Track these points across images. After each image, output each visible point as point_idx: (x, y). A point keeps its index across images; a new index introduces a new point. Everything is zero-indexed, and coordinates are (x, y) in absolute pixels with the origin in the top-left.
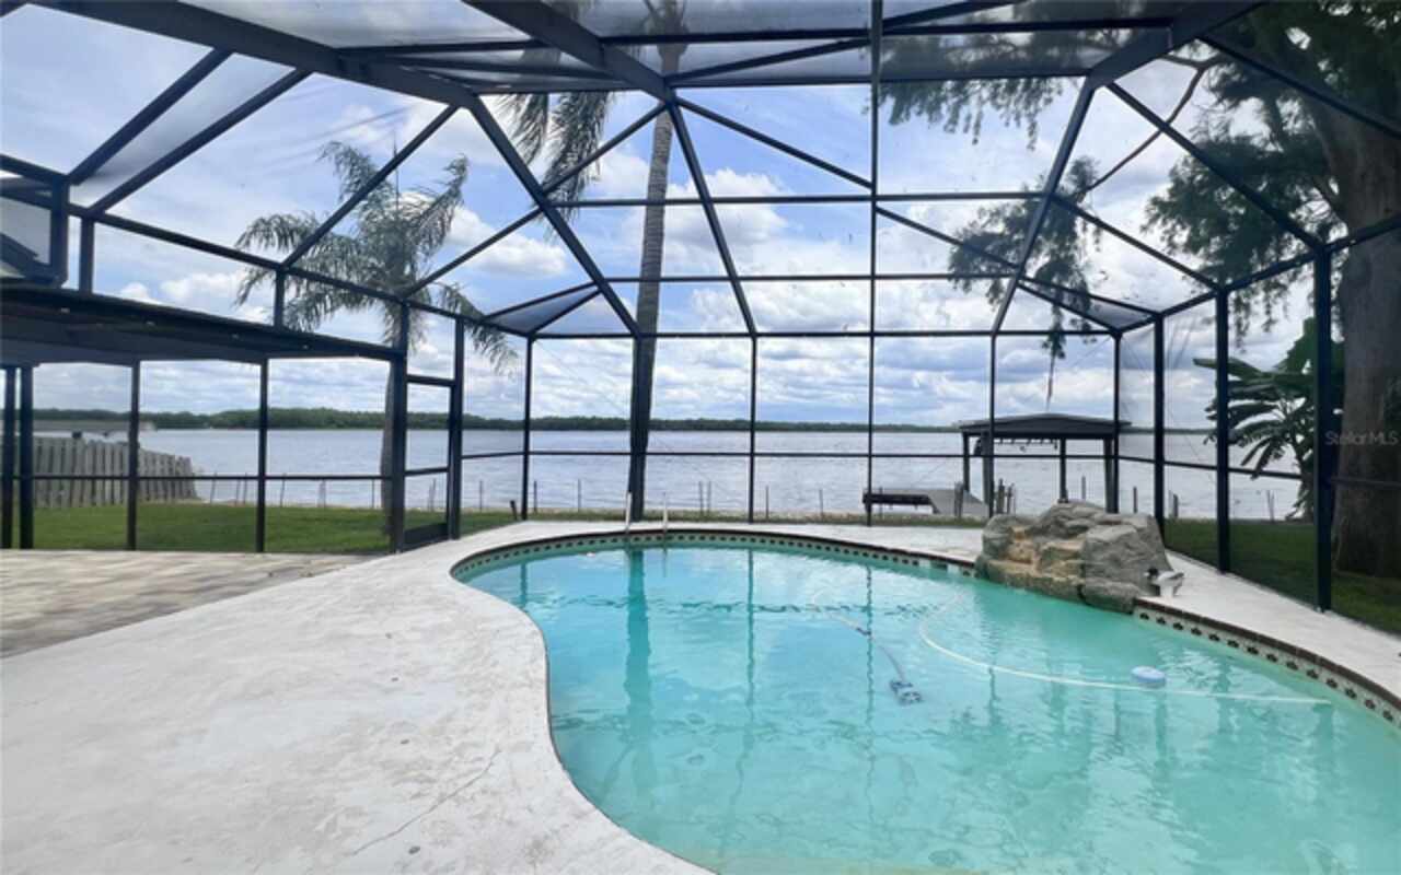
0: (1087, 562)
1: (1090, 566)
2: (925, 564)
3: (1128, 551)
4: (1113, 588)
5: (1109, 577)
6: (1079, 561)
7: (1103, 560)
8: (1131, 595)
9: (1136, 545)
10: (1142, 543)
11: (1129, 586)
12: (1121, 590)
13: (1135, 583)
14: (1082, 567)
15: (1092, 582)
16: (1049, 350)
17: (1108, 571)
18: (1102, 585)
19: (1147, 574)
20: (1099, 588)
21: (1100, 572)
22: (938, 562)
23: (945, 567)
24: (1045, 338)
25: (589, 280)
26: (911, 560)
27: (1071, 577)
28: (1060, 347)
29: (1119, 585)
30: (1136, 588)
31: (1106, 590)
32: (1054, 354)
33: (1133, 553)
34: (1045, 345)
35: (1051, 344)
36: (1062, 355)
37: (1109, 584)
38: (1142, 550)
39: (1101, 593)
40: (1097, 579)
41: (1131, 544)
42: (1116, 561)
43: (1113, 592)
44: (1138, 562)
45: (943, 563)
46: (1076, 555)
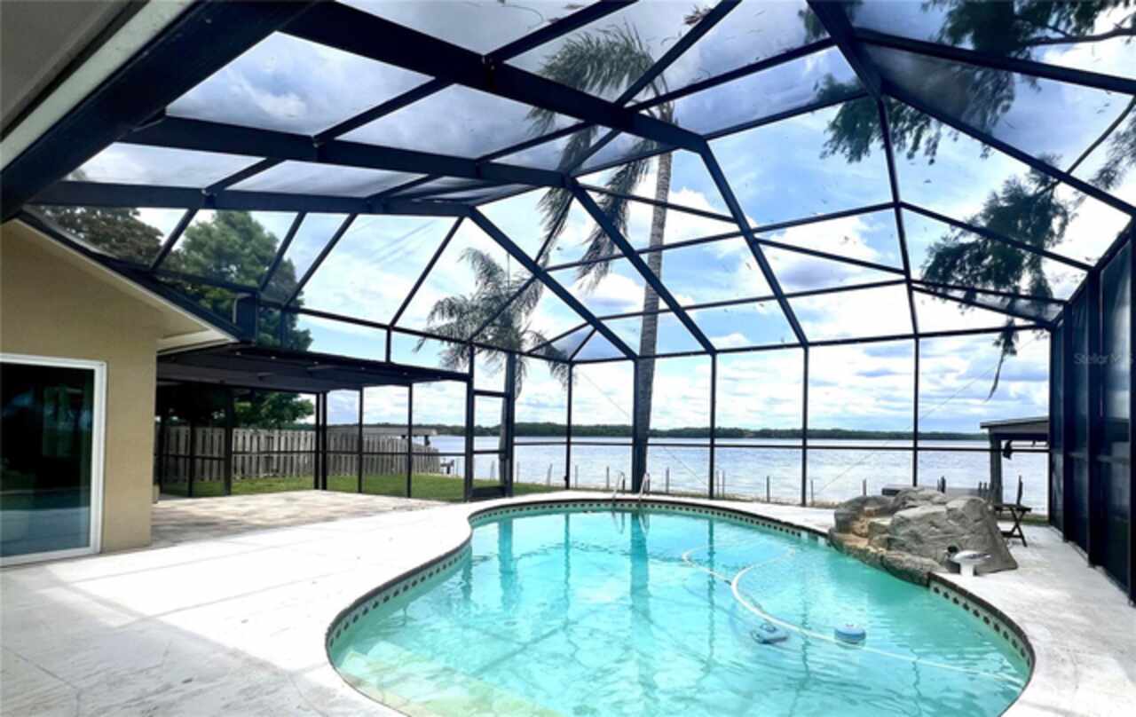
0: (892, 537)
1: (894, 540)
2: (804, 535)
3: (933, 528)
4: (908, 560)
5: (909, 551)
6: (887, 535)
7: (903, 535)
8: (928, 569)
9: (944, 523)
10: (951, 521)
11: (927, 561)
12: (916, 564)
13: (935, 559)
14: (889, 540)
15: (893, 555)
16: (1001, 348)
17: (907, 545)
18: (900, 557)
19: (946, 551)
20: (896, 561)
21: (902, 546)
22: (812, 534)
23: (816, 539)
24: (996, 336)
25: (583, 321)
26: (797, 531)
27: (880, 549)
28: (1012, 344)
29: (917, 559)
30: (936, 564)
31: (901, 562)
32: (1005, 351)
33: (938, 530)
34: (998, 343)
35: (1003, 341)
36: (1014, 352)
37: (908, 556)
38: (949, 528)
39: (896, 565)
40: (897, 552)
41: (936, 521)
42: (916, 537)
43: (908, 565)
44: (941, 539)
45: (816, 535)
46: (885, 530)
